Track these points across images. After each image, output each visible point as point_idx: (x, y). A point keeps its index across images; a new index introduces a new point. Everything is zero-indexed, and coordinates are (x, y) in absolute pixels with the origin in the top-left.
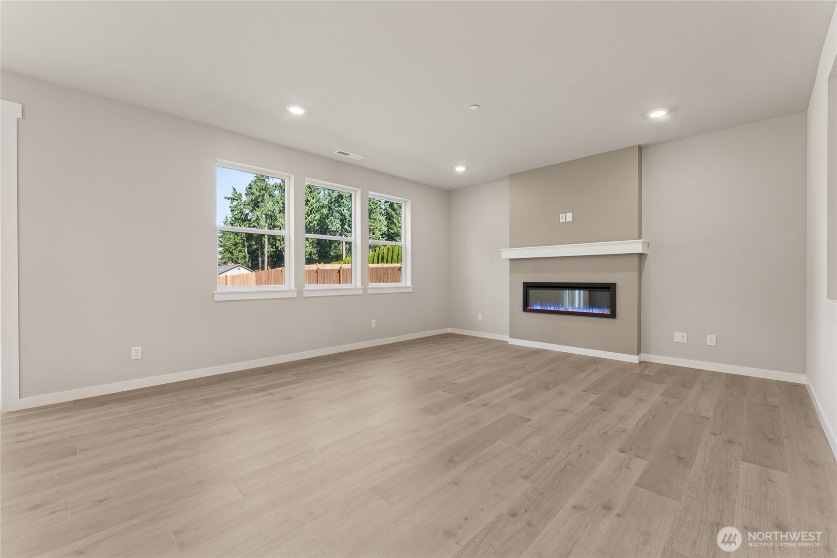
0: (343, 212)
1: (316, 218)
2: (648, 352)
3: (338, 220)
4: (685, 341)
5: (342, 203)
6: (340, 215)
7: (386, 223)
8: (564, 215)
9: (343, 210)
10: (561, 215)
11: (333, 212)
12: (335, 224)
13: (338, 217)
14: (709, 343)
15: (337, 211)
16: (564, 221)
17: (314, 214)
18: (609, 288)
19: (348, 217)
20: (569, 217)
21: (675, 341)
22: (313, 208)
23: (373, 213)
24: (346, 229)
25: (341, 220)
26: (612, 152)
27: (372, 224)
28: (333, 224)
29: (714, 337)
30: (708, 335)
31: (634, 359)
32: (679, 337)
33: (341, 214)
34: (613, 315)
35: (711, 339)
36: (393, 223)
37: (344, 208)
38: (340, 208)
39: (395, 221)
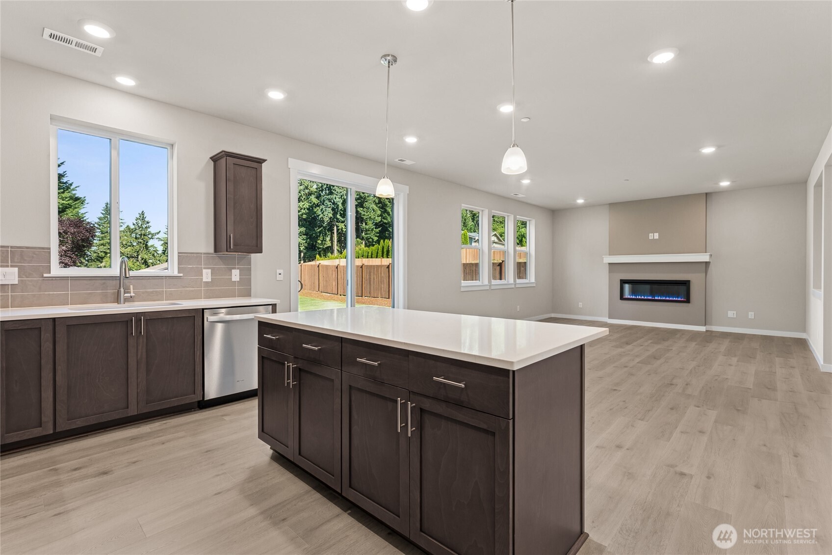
0: (335, 200)
1: (304, 206)
2: (711, 325)
3: (330, 209)
4: (735, 317)
5: (334, 190)
6: (331, 204)
7: (379, 212)
8: (652, 234)
9: (335, 198)
10: (650, 234)
11: (324, 201)
12: (327, 213)
13: (329, 206)
14: (750, 317)
15: (329, 199)
16: (652, 238)
17: (303, 202)
18: (686, 284)
19: (340, 205)
20: (656, 236)
21: (729, 316)
22: (301, 196)
23: (367, 201)
24: (337, 219)
25: (333, 209)
26: (688, 195)
27: (365, 213)
28: (325, 213)
29: (753, 313)
30: (750, 313)
31: (703, 329)
32: (731, 314)
33: (334, 203)
34: (688, 301)
35: (751, 315)
36: (386, 211)
37: (337, 196)
38: (332, 196)
39: (389, 210)
